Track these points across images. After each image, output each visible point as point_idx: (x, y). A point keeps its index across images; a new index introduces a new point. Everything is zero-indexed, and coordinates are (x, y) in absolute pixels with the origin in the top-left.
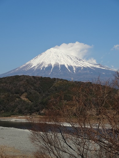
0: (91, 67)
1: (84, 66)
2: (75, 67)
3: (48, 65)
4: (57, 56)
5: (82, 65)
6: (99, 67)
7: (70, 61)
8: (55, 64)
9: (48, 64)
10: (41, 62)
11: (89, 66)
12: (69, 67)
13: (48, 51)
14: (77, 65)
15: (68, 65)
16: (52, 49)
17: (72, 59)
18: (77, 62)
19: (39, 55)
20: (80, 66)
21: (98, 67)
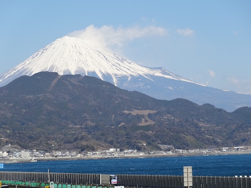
0: (146, 75)
1: (132, 74)
2: (116, 75)
3: (64, 73)
4: (78, 53)
5: (129, 72)
6: (161, 75)
7: (104, 62)
8: (77, 71)
9: (63, 70)
10: (49, 66)
11: (141, 73)
12: (104, 75)
13: (58, 43)
14: (118, 73)
15: (102, 73)
16: (66, 38)
17: (109, 58)
18: (118, 65)
19: (41, 51)
20: (124, 73)
21: (158, 74)
